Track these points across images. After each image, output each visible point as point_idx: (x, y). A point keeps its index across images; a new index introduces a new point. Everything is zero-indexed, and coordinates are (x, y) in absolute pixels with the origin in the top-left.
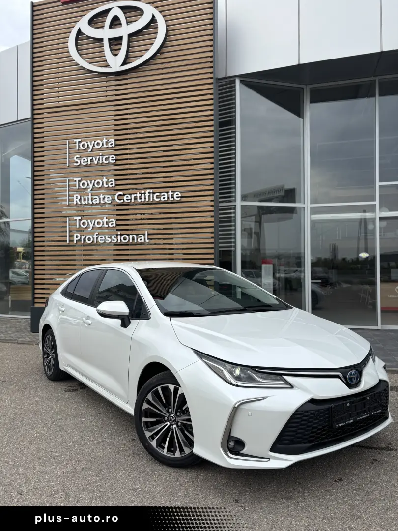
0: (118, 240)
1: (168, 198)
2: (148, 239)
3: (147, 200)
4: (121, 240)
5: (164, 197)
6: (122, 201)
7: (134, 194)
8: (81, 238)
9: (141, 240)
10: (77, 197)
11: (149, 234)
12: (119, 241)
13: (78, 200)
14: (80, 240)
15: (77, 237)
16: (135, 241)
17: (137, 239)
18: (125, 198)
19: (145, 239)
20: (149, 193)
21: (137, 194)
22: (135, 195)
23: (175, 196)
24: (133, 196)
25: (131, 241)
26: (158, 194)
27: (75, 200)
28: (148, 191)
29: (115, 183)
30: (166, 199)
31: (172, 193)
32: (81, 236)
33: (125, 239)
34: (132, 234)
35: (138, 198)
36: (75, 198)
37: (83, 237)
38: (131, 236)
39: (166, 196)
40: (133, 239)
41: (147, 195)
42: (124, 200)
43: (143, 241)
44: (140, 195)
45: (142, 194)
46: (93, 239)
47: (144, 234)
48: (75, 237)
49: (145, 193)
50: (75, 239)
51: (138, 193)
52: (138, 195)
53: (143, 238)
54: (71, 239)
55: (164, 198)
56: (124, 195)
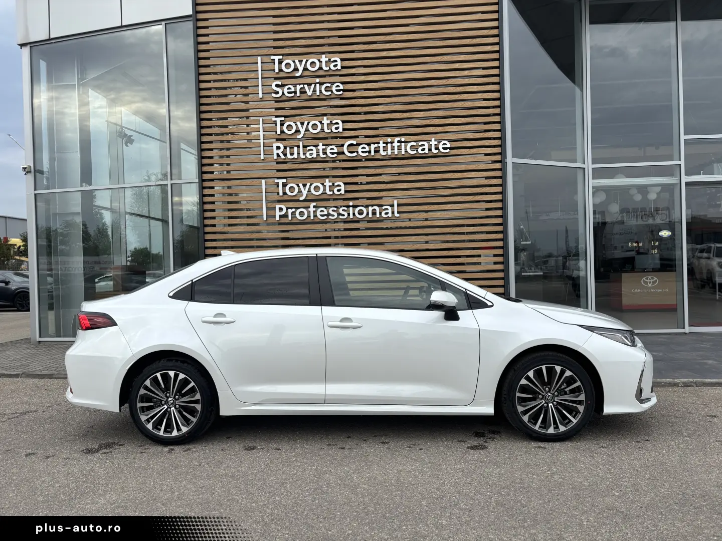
0: (349, 214)
1: (430, 149)
2: (398, 213)
3: (396, 152)
4: (354, 214)
5: (424, 148)
6: (355, 154)
7: (374, 144)
8: (287, 212)
9: (387, 214)
10: (278, 148)
11: (399, 205)
12: (351, 216)
13: (280, 152)
14: (286, 216)
15: (281, 209)
16: (378, 215)
17: (380, 213)
18: (360, 149)
19: (393, 213)
20: (398, 142)
21: (379, 143)
22: (376, 145)
23: (441, 146)
24: (373, 147)
25: (370, 215)
26: (414, 144)
27: (275, 152)
28: (398, 139)
29: (343, 126)
30: (427, 151)
31: (436, 143)
32: (287, 209)
33: (361, 213)
34: (372, 206)
35: (381, 149)
36: (275, 148)
37: (290, 211)
38: (370, 209)
39: (426, 147)
40: (374, 213)
41: (396, 144)
42: (357, 152)
43: (390, 215)
44: (385, 145)
45: (387, 143)
46: (309, 213)
47: (392, 206)
48: (277, 210)
49: (392, 143)
50: (278, 214)
51: (381, 142)
52: (382, 145)
53: (390, 211)
54: (271, 213)
55: (423, 150)
56: (358, 145)
